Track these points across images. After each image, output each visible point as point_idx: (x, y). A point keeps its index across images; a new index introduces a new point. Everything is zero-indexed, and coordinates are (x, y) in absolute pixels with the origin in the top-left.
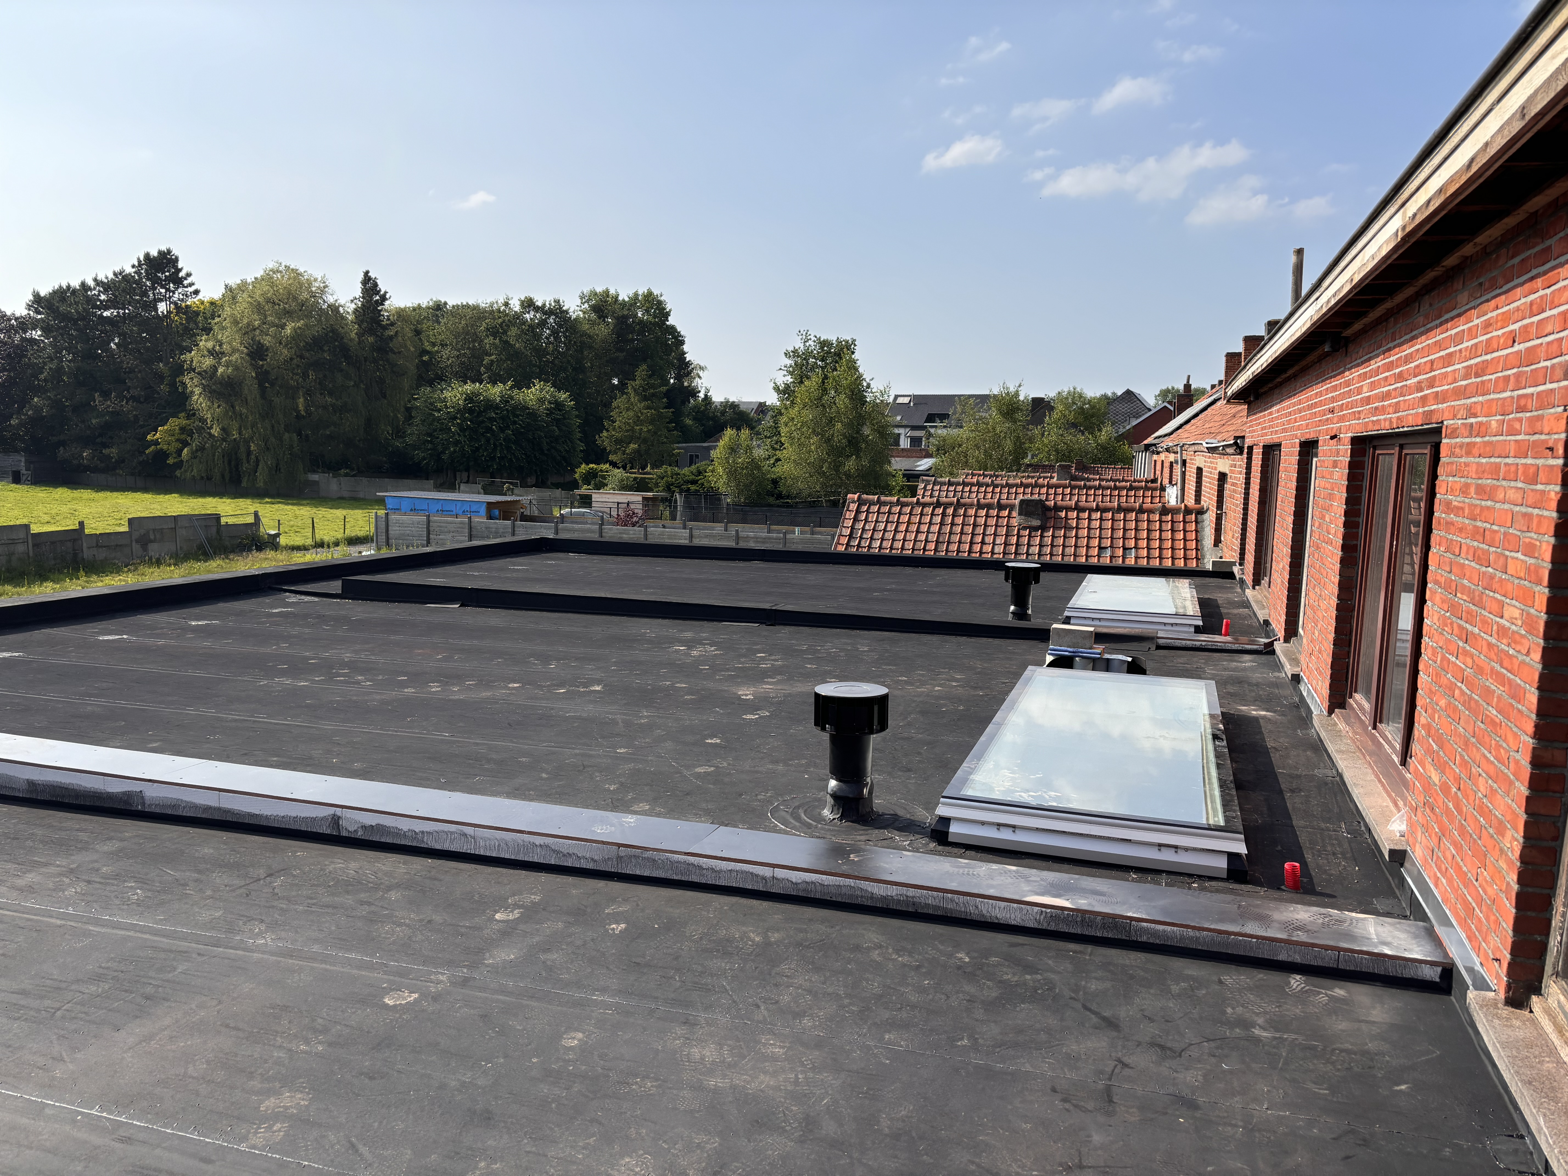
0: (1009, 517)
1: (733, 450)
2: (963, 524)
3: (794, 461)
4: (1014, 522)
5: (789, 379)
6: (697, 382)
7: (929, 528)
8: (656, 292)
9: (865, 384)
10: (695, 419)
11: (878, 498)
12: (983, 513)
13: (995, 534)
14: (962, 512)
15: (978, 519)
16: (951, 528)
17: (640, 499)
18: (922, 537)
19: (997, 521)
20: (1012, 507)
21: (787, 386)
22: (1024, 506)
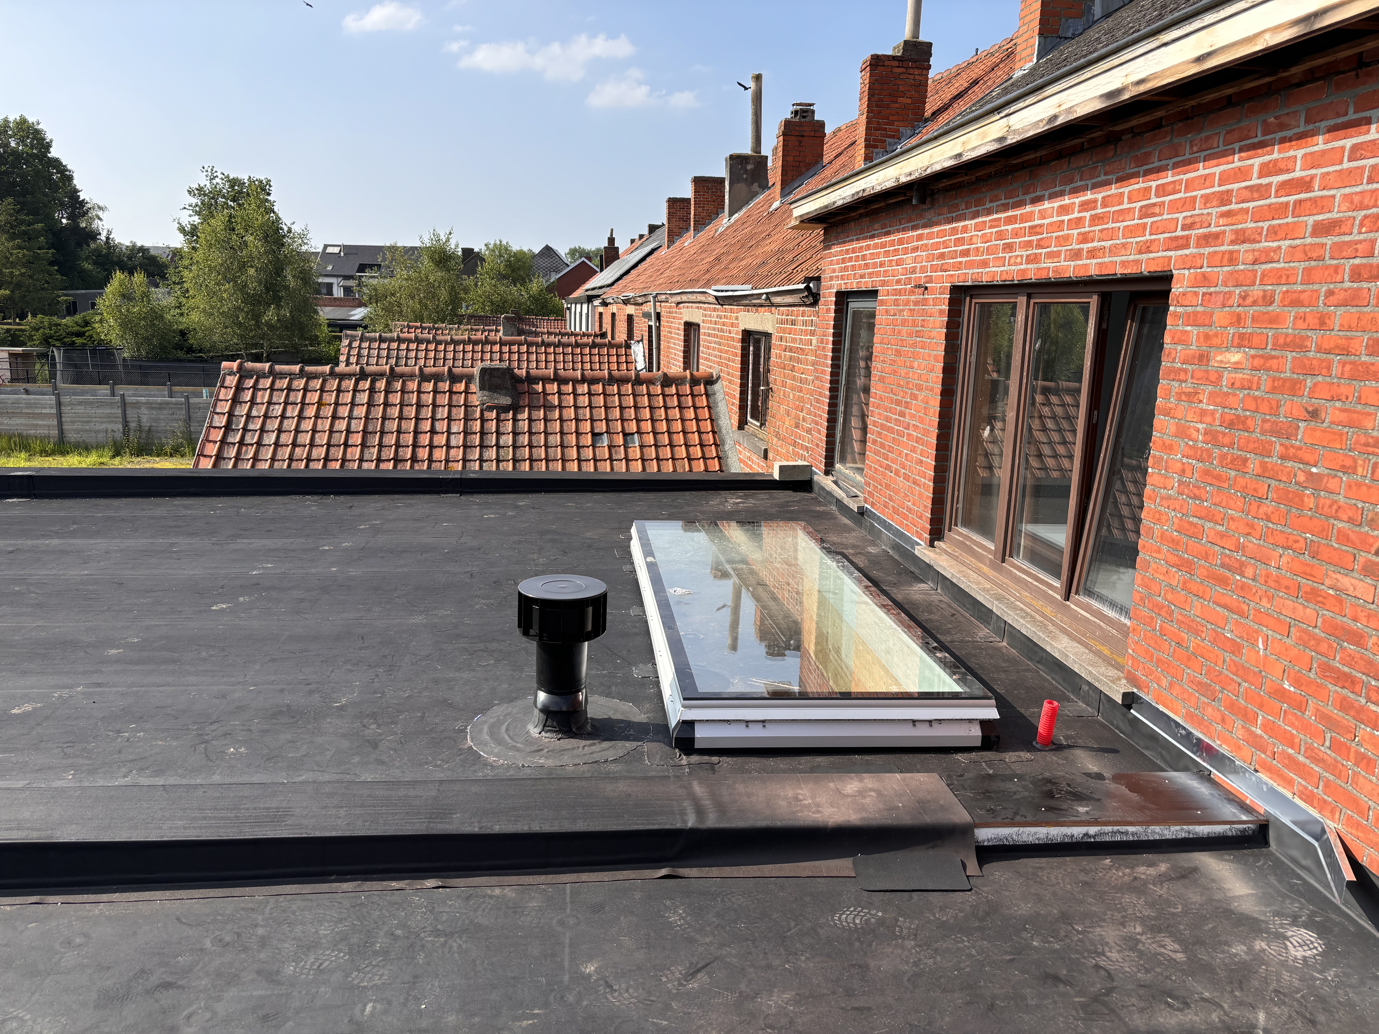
0: (467, 392)
1: (126, 296)
2: (402, 405)
3: (204, 310)
4: (475, 400)
5: (196, 220)
6: (96, 224)
7: (351, 411)
8: (31, 119)
9: (286, 229)
10: (95, 263)
11: (271, 367)
12: (429, 386)
13: (450, 419)
14: (398, 385)
15: (423, 397)
16: (385, 410)
17: (6, 355)
18: (341, 425)
19: (450, 399)
20: (469, 379)
21: (194, 228)
22: (486, 377)
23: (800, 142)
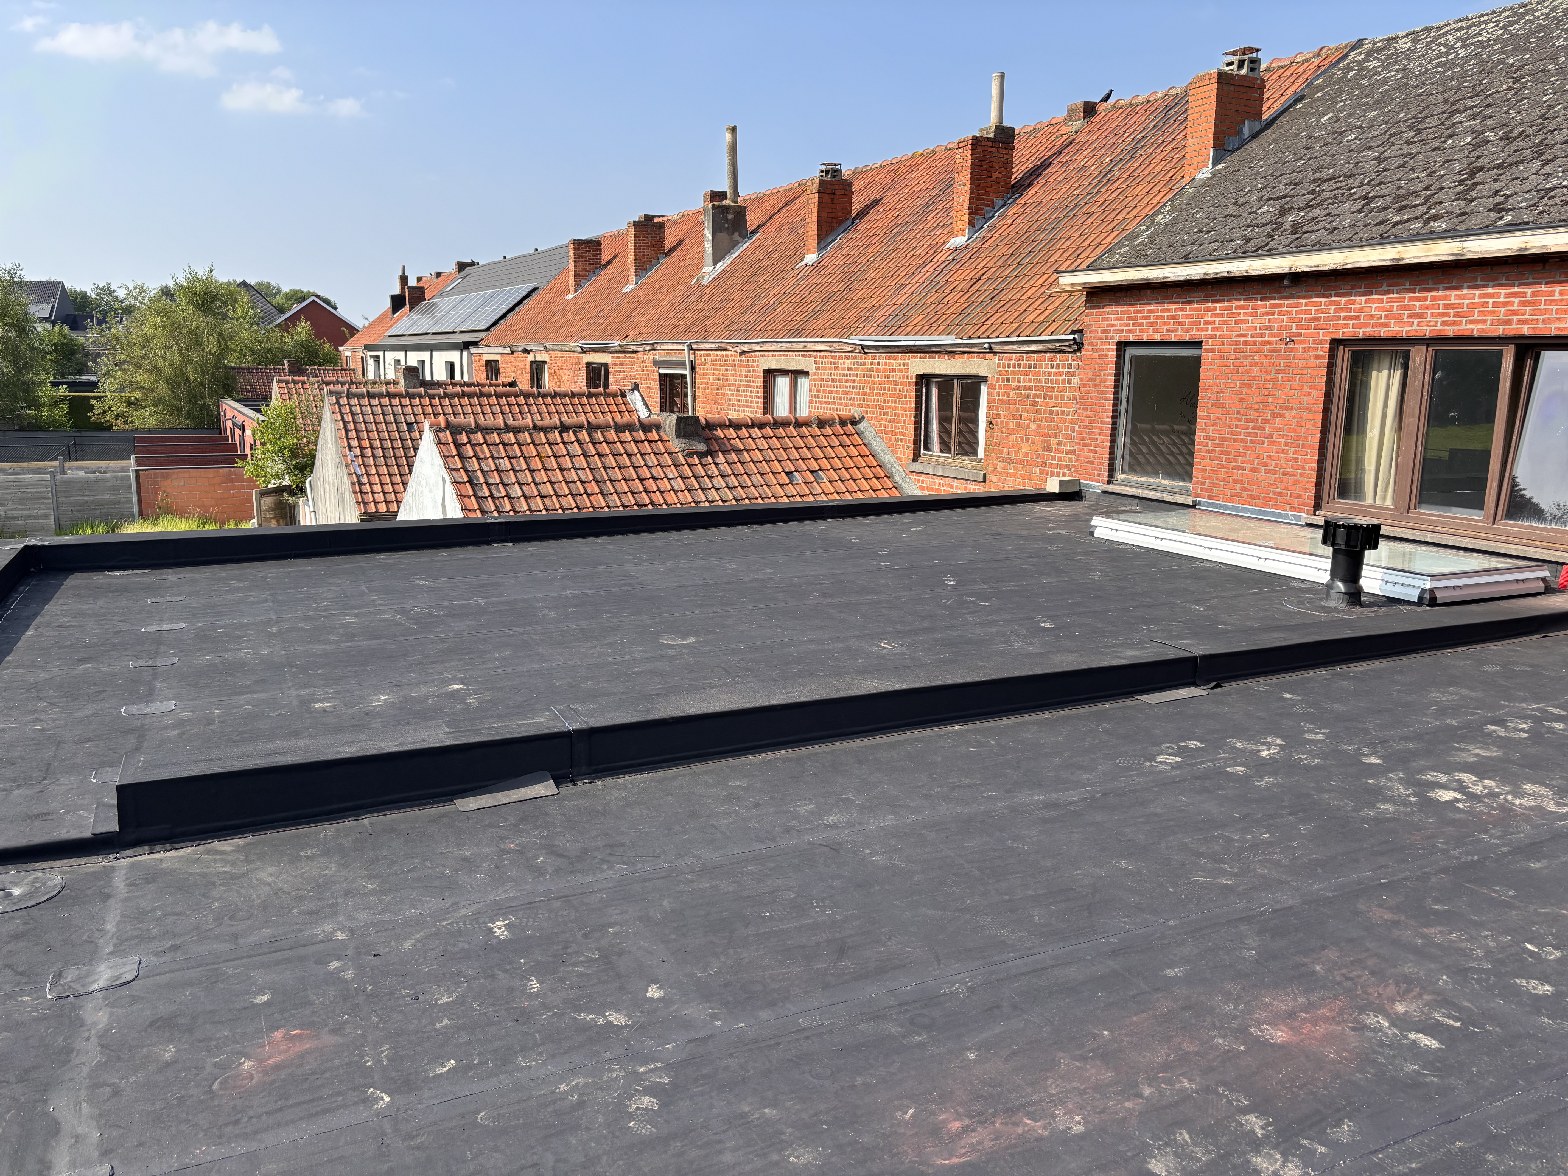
0: (661, 440)
2: (612, 454)
4: (673, 447)
7: (572, 462)
12: (627, 436)
13: (660, 465)
14: (599, 436)
15: (627, 446)
16: (600, 460)
18: (572, 476)
19: (650, 446)
20: (657, 428)
22: (682, 426)
23: (832, 199)
